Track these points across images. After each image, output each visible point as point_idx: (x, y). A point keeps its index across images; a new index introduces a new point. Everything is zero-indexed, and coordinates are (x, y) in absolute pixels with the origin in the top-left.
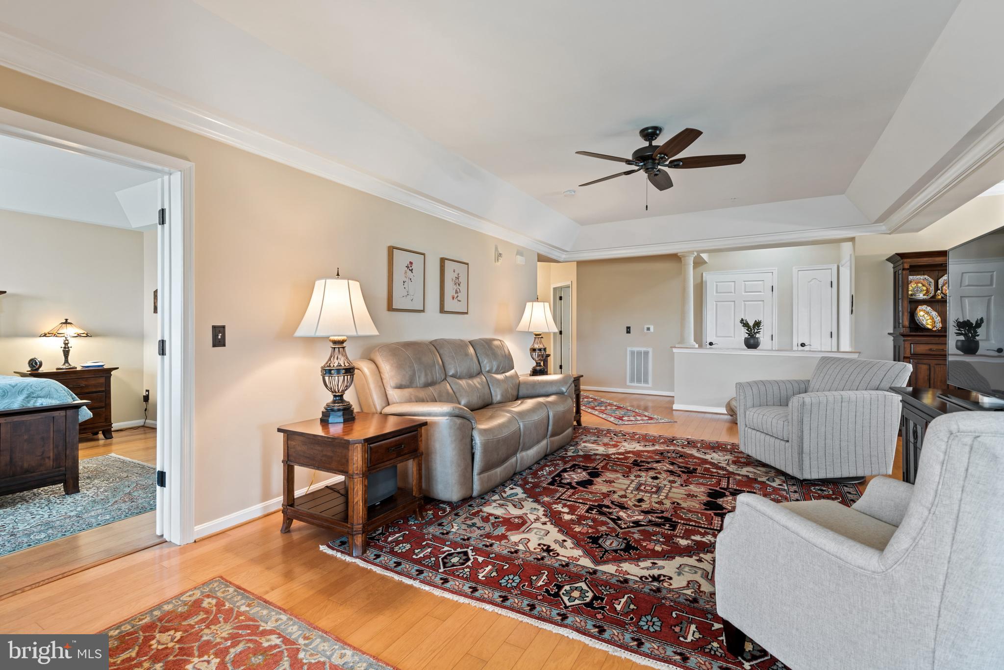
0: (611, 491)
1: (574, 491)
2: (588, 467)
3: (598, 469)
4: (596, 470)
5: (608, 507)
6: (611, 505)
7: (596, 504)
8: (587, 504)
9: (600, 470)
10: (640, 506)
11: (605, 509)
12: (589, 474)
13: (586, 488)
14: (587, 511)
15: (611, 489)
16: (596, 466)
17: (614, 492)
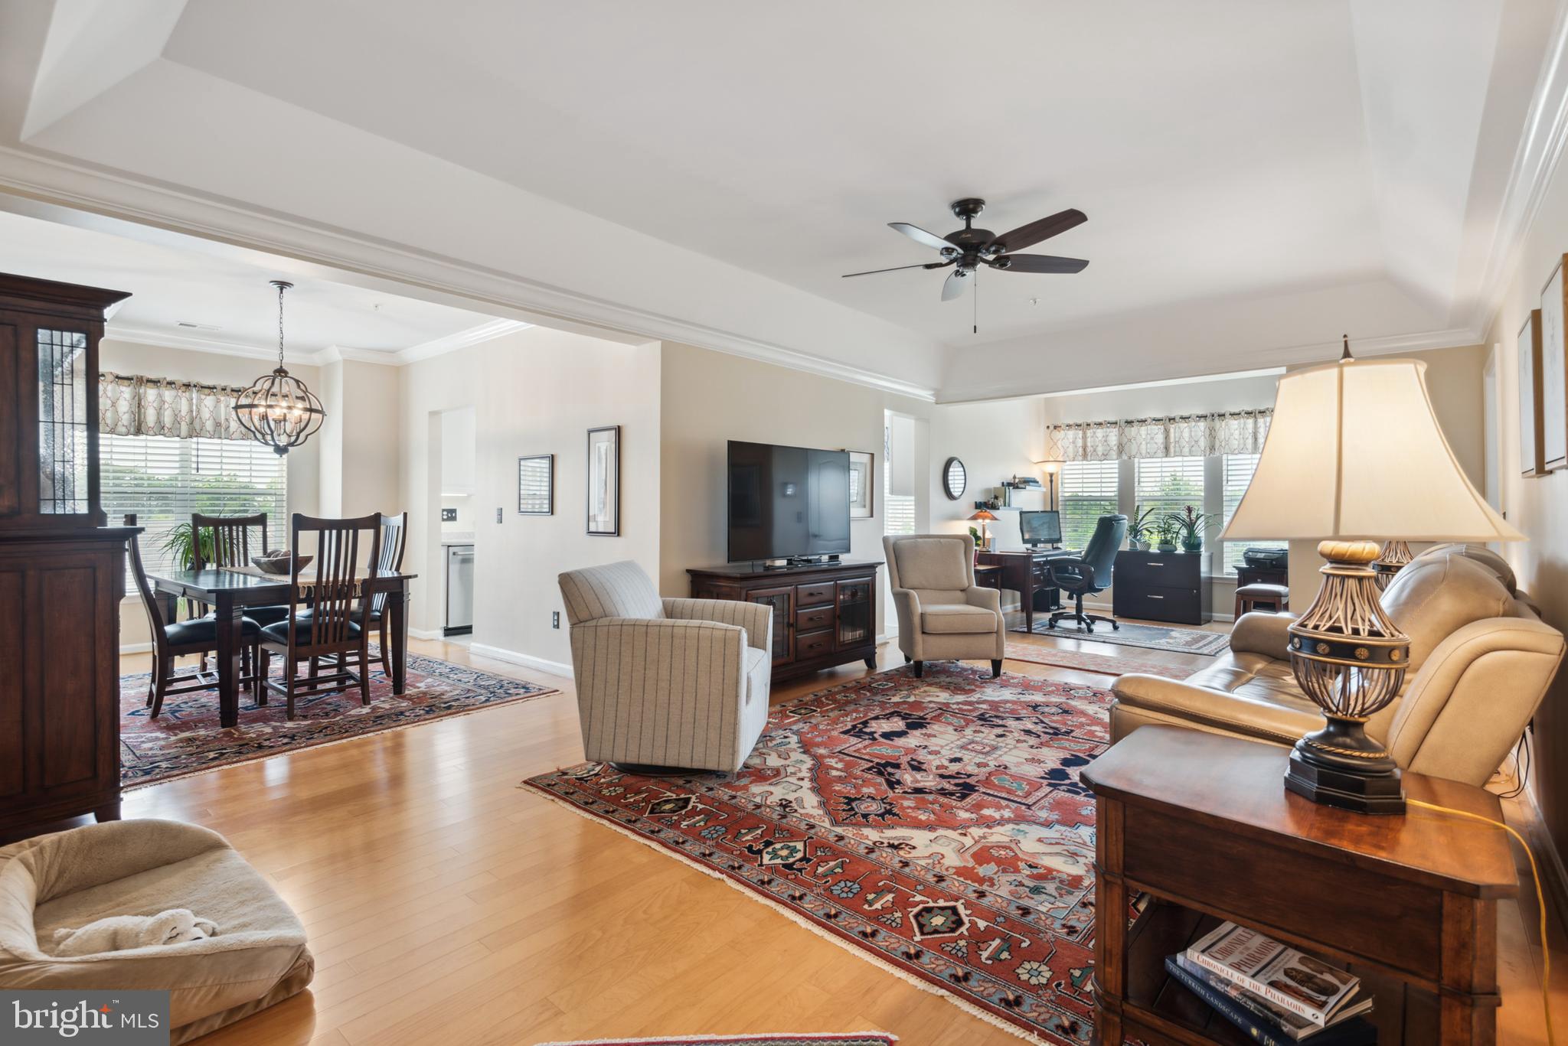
0: (1037, 748)
1: (1092, 753)
2: (1069, 791)
3: (1049, 785)
4: (1053, 781)
5: (1046, 733)
6: (1042, 734)
7: (1060, 736)
8: (1073, 737)
9: (1045, 782)
10: (1004, 731)
11: (1051, 731)
12: (1066, 776)
13: (1072, 755)
14: (1072, 731)
15: (1034, 751)
16: (1051, 792)
17: (1032, 747)
